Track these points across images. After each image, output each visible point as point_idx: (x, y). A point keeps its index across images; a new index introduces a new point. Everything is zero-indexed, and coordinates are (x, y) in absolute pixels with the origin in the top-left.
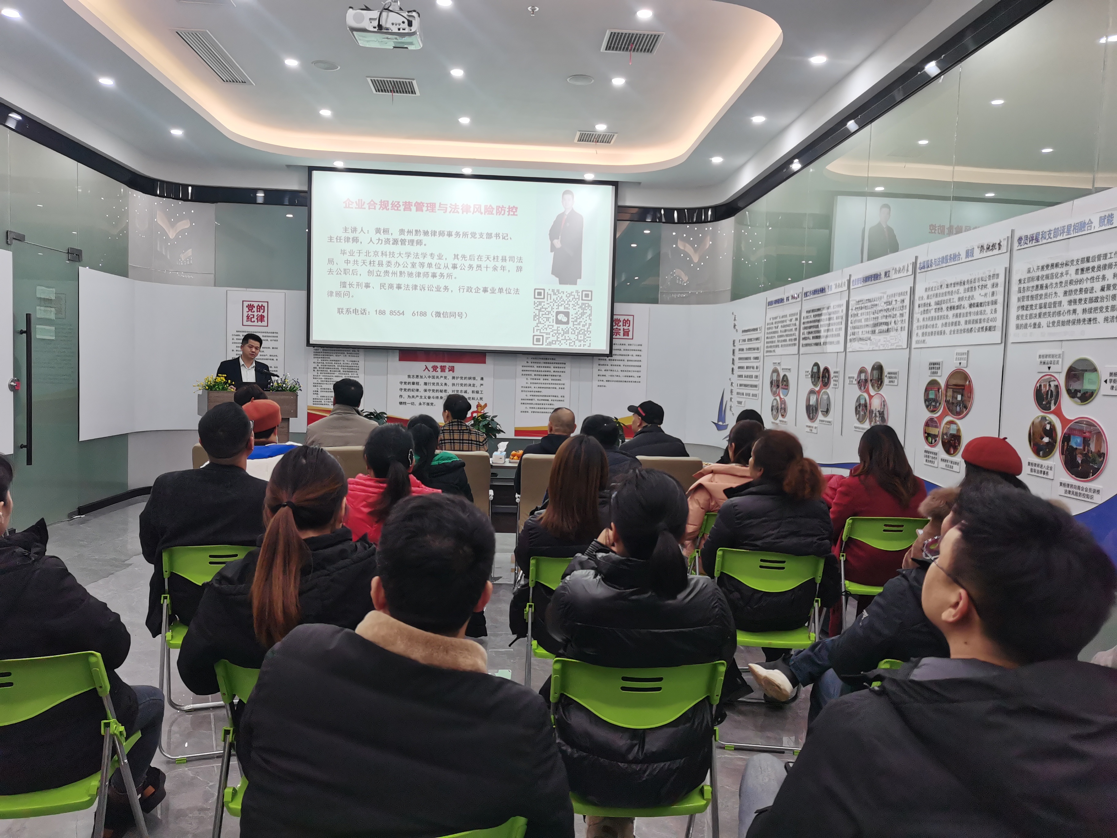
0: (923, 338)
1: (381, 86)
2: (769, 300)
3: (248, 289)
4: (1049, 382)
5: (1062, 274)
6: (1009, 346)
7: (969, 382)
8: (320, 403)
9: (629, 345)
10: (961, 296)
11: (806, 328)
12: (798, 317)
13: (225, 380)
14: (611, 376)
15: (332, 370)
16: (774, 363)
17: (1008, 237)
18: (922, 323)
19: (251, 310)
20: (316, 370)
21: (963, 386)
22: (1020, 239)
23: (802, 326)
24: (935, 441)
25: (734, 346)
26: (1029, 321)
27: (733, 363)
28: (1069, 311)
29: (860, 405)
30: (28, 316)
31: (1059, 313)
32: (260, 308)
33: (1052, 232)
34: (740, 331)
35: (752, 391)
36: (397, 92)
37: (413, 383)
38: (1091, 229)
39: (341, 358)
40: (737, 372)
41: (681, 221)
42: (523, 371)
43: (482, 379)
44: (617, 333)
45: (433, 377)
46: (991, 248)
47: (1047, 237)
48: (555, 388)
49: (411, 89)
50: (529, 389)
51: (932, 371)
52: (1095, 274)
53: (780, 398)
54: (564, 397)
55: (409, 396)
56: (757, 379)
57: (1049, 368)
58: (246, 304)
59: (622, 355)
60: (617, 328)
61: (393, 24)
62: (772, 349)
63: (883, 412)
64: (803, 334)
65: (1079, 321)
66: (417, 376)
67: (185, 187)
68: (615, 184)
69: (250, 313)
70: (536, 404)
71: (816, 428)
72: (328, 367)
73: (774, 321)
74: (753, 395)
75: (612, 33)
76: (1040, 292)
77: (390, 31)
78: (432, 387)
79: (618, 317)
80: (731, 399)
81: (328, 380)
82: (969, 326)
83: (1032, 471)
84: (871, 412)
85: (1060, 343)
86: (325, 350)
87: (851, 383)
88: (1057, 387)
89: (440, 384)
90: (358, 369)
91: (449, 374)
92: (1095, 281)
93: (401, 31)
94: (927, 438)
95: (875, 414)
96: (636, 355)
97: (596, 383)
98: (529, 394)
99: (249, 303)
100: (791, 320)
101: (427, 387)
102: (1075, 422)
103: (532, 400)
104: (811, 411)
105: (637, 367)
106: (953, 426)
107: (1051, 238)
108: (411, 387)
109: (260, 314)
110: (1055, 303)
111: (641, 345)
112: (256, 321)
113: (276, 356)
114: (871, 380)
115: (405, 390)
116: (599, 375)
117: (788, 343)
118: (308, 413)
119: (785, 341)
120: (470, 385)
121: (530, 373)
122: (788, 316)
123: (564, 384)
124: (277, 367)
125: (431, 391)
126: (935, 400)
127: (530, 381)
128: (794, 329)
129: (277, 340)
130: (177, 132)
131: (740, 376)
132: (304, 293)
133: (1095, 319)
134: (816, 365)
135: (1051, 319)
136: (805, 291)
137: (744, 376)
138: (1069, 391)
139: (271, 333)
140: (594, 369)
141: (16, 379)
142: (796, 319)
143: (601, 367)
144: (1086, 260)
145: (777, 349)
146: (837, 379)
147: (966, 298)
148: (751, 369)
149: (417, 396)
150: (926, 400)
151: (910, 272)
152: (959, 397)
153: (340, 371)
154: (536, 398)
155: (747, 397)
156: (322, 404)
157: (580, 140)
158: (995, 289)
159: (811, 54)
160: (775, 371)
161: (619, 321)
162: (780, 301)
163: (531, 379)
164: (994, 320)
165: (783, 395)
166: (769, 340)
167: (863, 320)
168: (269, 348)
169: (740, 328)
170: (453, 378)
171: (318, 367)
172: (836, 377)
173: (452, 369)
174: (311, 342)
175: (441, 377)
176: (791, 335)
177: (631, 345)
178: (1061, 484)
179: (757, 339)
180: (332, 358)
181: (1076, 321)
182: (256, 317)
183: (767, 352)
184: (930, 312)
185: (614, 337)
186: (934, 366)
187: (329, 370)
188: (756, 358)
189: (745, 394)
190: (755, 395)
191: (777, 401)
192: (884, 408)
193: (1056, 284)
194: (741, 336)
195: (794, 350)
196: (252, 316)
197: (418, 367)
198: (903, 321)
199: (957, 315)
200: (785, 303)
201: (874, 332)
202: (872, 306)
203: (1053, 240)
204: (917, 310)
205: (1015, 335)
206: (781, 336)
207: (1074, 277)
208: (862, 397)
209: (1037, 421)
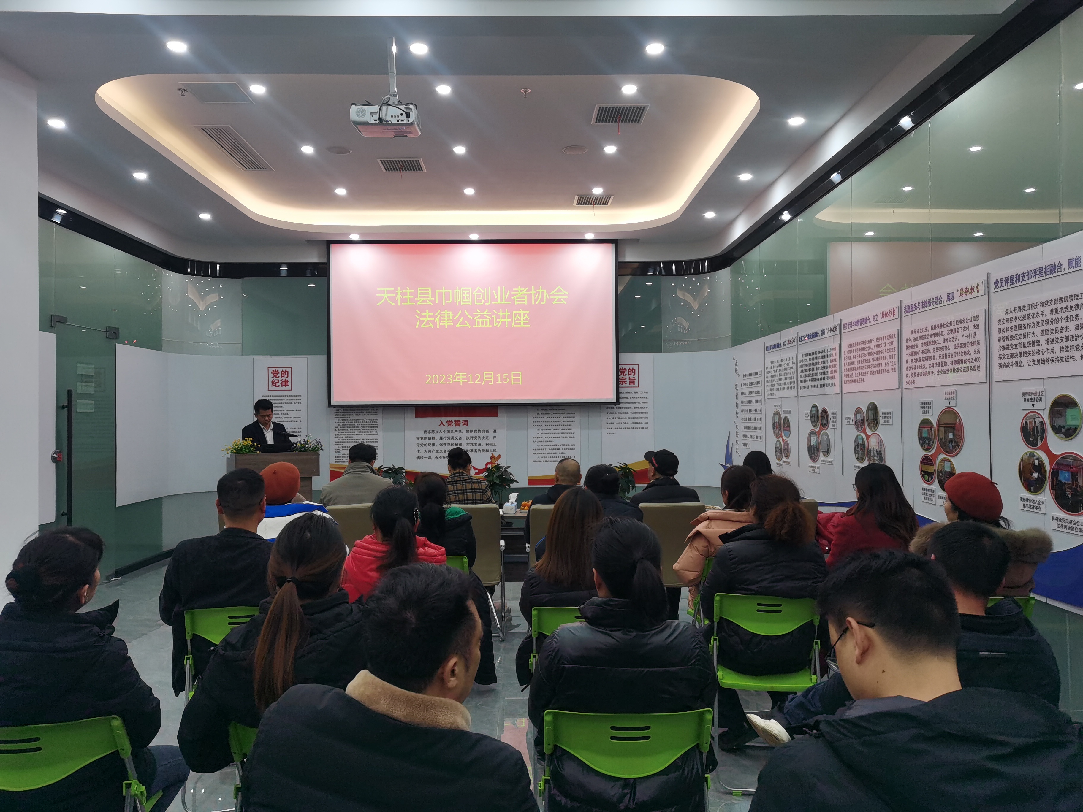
0: (913, 379)
1: (391, 166)
2: (767, 345)
3: (273, 356)
4: (1034, 419)
5: (1038, 314)
6: (994, 385)
7: (959, 420)
8: (342, 461)
9: (635, 393)
10: (945, 337)
11: (803, 371)
12: (795, 360)
13: (251, 443)
14: (619, 423)
15: (352, 429)
17: (985, 280)
18: (911, 364)
19: (276, 375)
20: (337, 429)
21: (955, 424)
22: (996, 282)
23: (799, 369)
24: (932, 479)
25: (737, 390)
26: (1010, 361)
27: (737, 407)
28: (1047, 350)
29: (858, 445)
30: (70, 393)
31: (1038, 352)
32: (284, 373)
33: (1026, 275)
34: (742, 376)
35: (756, 434)
36: (406, 170)
37: (430, 438)
38: (1061, 271)
39: (361, 417)
40: (741, 415)
41: (679, 273)
42: (534, 422)
43: (495, 431)
44: (623, 382)
45: (448, 432)
46: (970, 291)
47: (1021, 280)
48: (566, 437)
49: (418, 166)
50: (541, 439)
51: (924, 410)
52: (1068, 314)
53: (783, 440)
54: (574, 445)
55: (425, 450)
56: (760, 422)
57: (1033, 405)
58: (271, 370)
59: (629, 403)
60: (623, 377)
61: (392, 117)
62: (772, 392)
63: (880, 451)
64: (801, 377)
65: (1057, 359)
66: (433, 431)
67: (214, 265)
68: (615, 242)
69: (275, 378)
70: (548, 453)
71: (818, 468)
72: (348, 426)
73: (773, 365)
74: (757, 437)
75: (600, 107)
76: (1018, 332)
77: (390, 123)
79: (624, 367)
80: (737, 441)
81: (348, 438)
82: (956, 366)
83: (1025, 507)
84: (869, 451)
85: (1041, 380)
86: (346, 410)
87: (848, 423)
88: (1042, 423)
89: (455, 438)
90: (377, 427)
91: (463, 428)
92: (1068, 320)
93: (400, 122)
94: (923, 476)
95: (873, 453)
96: (643, 403)
97: (605, 431)
98: (540, 444)
99: (274, 369)
100: (788, 364)
101: (443, 441)
102: (1062, 458)
103: (544, 449)
104: (813, 452)
105: (644, 414)
106: (947, 464)
107: (1025, 281)
108: (428, 442)
109: (284, 378)
110: (1033, 342)
111: (647, 393)
112: (281, 385)
113: (300, 418)
114: (867, 421)
115: (422, 444)
116: (607, 423)
117: (788, 386)
118: (330, 470)
119: (784, 384)
120: (484, 438)
121: (540, 424)
122: (785, 360)
123: (574, 433)
124: (301, 428)
125: (447, 445)
126: (929, 439)
127: (541, 431)
128: (792, 373)
129: (301, 403)
130: (205, 216)
131: (744, 419)
132: (325, 357)
133: (1072, 357)
134: (815, 406)
135: (1031, 358)
136: (800, 335)
137: (747, 419)
138: (1053, 428)
139: (295, 396)
140: (604, 418)
141: (59, 450)
142: (794, 363)
143: (608, 416)
144: (1059, 300)
145: (777, 392)
146: (834, 420)
147: (950, 339)
148: (754, 412)
149: (434, 450)
150: (921, 439)
151: (896, 316)
153: (359, 430)
154: (547, 447)
155: (752, 439)
156: (344, 462)
157: (578, 203)
158: (976, 330)
159: (789, 116)
160: (777, 413)
161: (625, 370)
162: (777, 346)
163: (542, 429)
164: (978, 359)
166: (769, 383)
167: (856, 363)
168: (293, 410)
169: (742, 372)
170: (468, 431)
171: (339, 427)
172: (834, 418)
173: (466, 423)
174: (332, 403)
175: (456, 431)
176: (789, 378)
177: (637, 393)
178: (1053, 518)
179: (758, 383)
180: (352, 417)
181: (1055, 360)
182: (280, 382)
183: (768, 395)
184: (918, 353)
185: (620, 385)
186: (926, 405)
187: (349, 429)
188: (758, 401)
189: (749, 436)
190: (759, 437)
191: (780, 443)
192: (881, 448)
193: (1033, 324)
194: (742, 380)
195: (793, 392)
196: (277, 381)
197: (432, 422)
198: (893, 363)
199: (943, 356)
200: (782, 348)
201: (866, 374)
202: (863, 349)
203: (1026, 282)
204: (905, 352)
205: (998, 374)
206: (780, 380)
207: (1049, 317)
208: (859, 437)
209: (1026, 457)
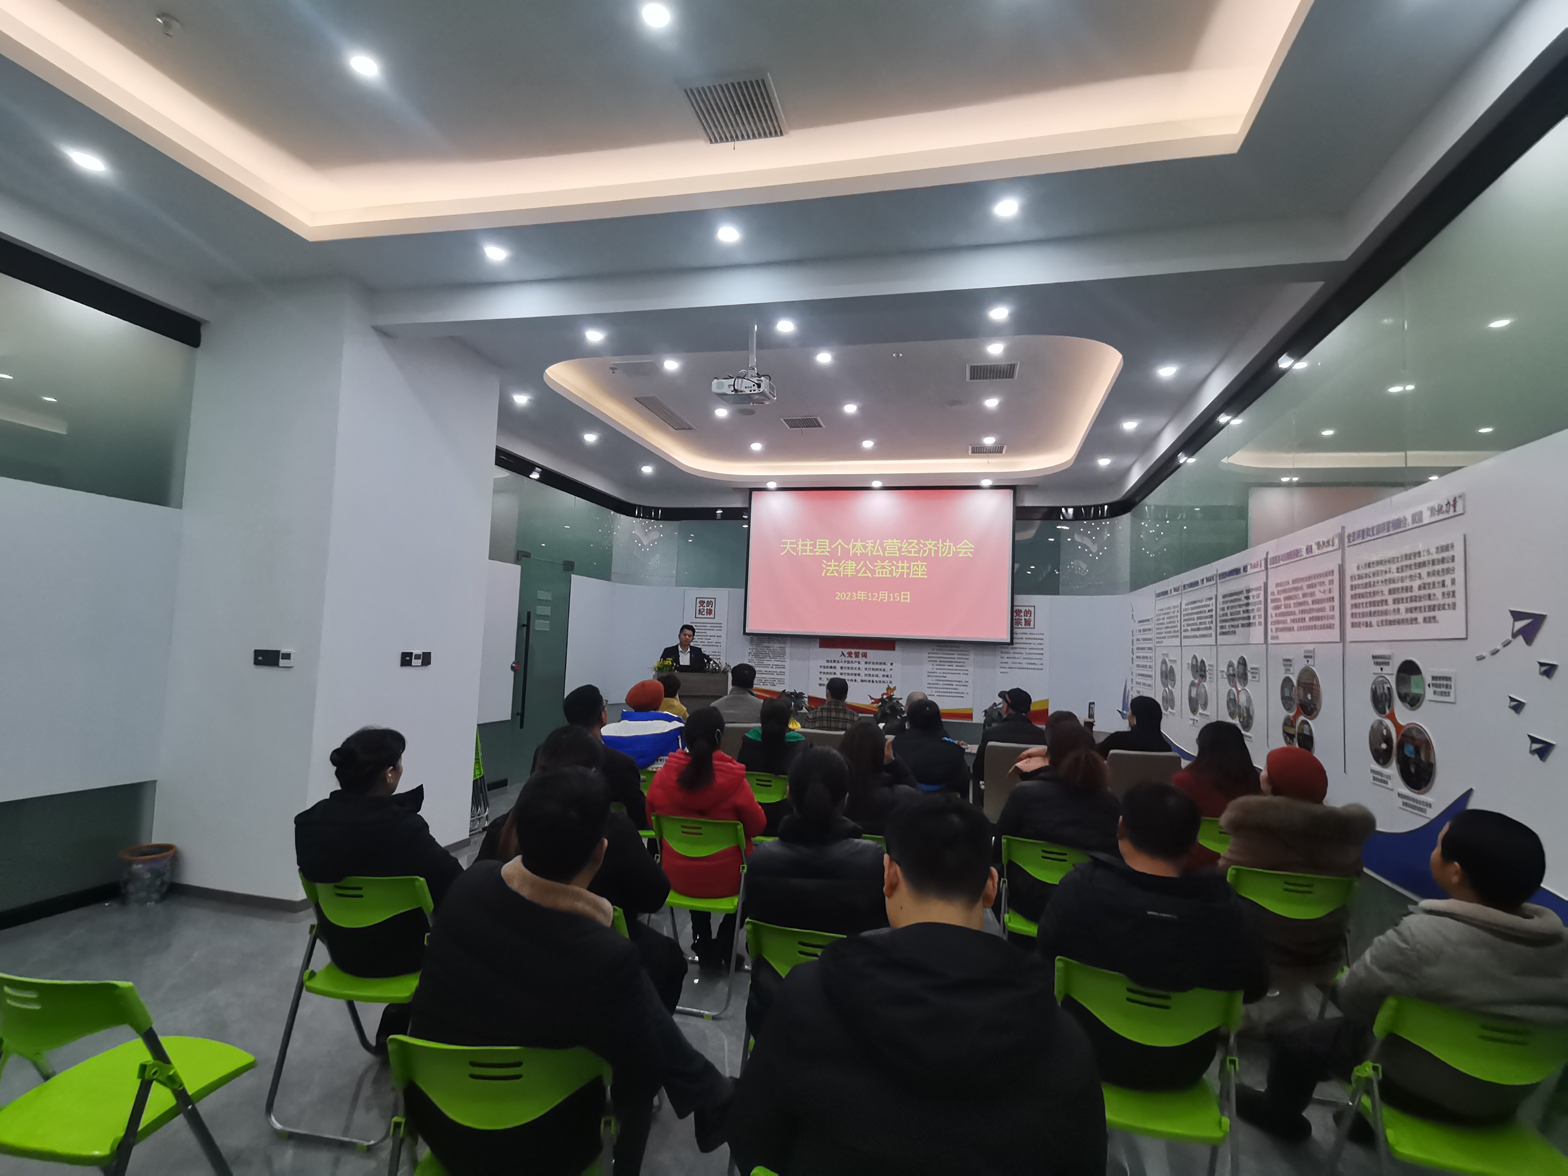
0: (1276, 634)
1: (794, 424)
2: (1158, 592)
3: (700, 588)
4: (1382, 684)
5: (1386, 571)
6: (1347, 646)
7: (1317, 680)
9: (1030, 634)
10: (1304, 592)
11: (1185, 620)
12: (1179, 609)
16: (1163, 654)
17: (1339, 534)
18: (1274, 619)
19: (703, 605)
21: (1312, 685)
22: (1349, 536)
23: (1183, 618)
25: (1133, 636)
26: (1362, 620)
27: (1133, 653)
28: (1394, 610)
30: (529, 614)
31: (1386, 613)
32: (709, 603)
33: (1375, 529)
34: (1137, 621)
35: (1147, 680)
36: (807, 427)
37: (831, 667)
39: (771, 645)
40: (1136, 662)
42: (928, 658)
43: (892, 664)
45: (849, 662)
46: (1326, 544)
47: (1372, 534)
48: (960, 674)
49: (817, 423)
50: (935, 675)
51: (1286, 667)
52: (1413, 572)
53: (1169, 689)
54: (967, 682)
56: (1150, 670)
57: (1382, 669)
58: (699, 600)
59: (1024, 644)
61: (746, 387)
62: (1161, 640)
63: (1249, 708)
64: (1184, 626)
65: (1403, 621)
66: (835, 661)
67: (657, 509)
68: (1013, 488)
69: (701, 607)
70: (941, 688)
73: (1161, 613)
75: (971, 366)
76: (1368, 590)
77: (744, 392)
78: (847, 671)
79: (1020, 608)
82: (1314, 623)
83: (1374, 780)
84: (1239, 707)
85: (1389, 643)
86: (758, 638)
87: (1222, 677)
88: (1389, 689)
89: (854, 669)
90: (785, 655)
91: (862, 660)
92: (1413, 579)
93: (752, 392)
94: (1286, 738)
95: (1242, 710)
96: (1038, 644)
97: (999, 670)
98: (934, 678)
99: (701, 599)
100: (1174, 612)
101: (843, 671)
102: (1407, 729)
104: (1193, 704)
105: (1039, 655)
106: (1306, 726)
107: (1375, 535)
108: (829, 670)
109: (709, 608)
110: (1382, 601)
111: (1043, 634)
112: (705, 614)
113: (720, 643)
114: (1238, 675)
115: (824, 673)
116: (1001, 662)
117: (1172, 634)
119: (1170, 632)
120: (881, 670)
121: (935, 659)
122: (1172, 608)
123: (968, 670)
126: (1290, 699)
128: (1177, 621)
129: (722, 630)
130: (647, 470)
131: (1138, 666)
132: (744, 590)
133: (1416, 619)
134: (1195, 657)
135: (1380, 618)
136: (1184, 583)
137: (1140, 666)
138: (1400, 695)
139: (717, 623)
140: (997, 658)
141: (517, 661)
142: (1178, 611)
143: (1003, 655)
144: (1404, 557)
145: (1164, 640)
146: (1211, 672)
147: (1308, 594)
148: (1147, 660)
150: (1283, 698)
151: (1263, 568)
152: (1309, 697)
153: (770, 656)
154: (941, 683)
157: (972, 453)
158: (1331, 586)
160: (1164, 662)
161: (1021, 611)
162: (1165, 593)
163: (936, 665)
164: (1333, 617)
165: (1171, 686)
166: (1159, 631)
167: (1229, 614)
168: (715, 636)
169: (1137, 618)
170: (866, 663)
171: (752, 653)
172: (1210, 670)
173: (865, 655)
174: (747, 632)
175: (856, 662)
176: (1174, 627)
177: (1032, 634)
178: (1399, 795)
179: (1150, 630)
180: (764, 645)
181: (1401, 621)
182: (705, 611)
183: (1157, 643)
184: (1281, 607)
186: (1288, 662)
188: (1150, 649)
190: (1149, 685)
192: (1249, 705)
193: (1382, 581)
194: (1137, 627)
195: (1177, 642)
196: (702, 610)
197: (835, 653)
198: (1260, 616)
199: (1303, 612)
200: (1170, 595)
201: (1238, 626)
202: (1235, 600)
203: (1378, 536)
204: (1270, 605)
205: (1352, 634)
206: (1167, 627)
207: (1396, 575)
208: (1231, 692)
209: (1375, 726)
